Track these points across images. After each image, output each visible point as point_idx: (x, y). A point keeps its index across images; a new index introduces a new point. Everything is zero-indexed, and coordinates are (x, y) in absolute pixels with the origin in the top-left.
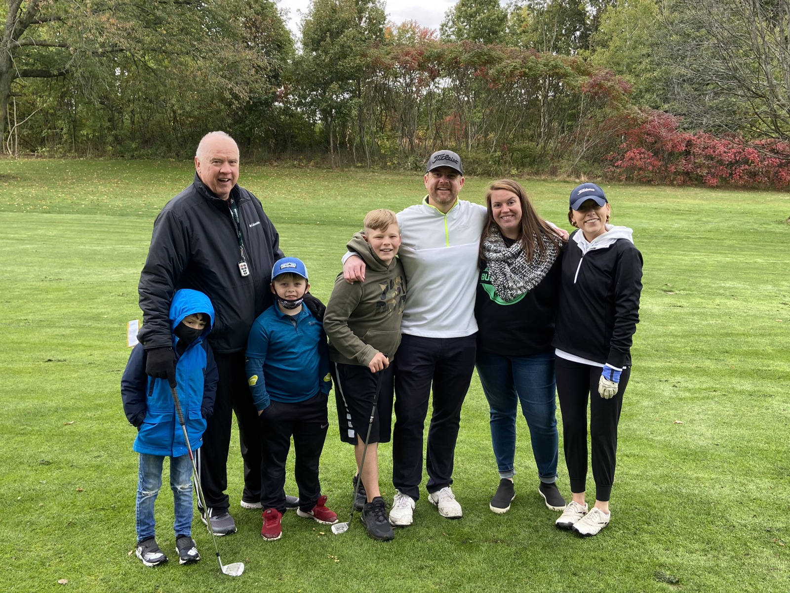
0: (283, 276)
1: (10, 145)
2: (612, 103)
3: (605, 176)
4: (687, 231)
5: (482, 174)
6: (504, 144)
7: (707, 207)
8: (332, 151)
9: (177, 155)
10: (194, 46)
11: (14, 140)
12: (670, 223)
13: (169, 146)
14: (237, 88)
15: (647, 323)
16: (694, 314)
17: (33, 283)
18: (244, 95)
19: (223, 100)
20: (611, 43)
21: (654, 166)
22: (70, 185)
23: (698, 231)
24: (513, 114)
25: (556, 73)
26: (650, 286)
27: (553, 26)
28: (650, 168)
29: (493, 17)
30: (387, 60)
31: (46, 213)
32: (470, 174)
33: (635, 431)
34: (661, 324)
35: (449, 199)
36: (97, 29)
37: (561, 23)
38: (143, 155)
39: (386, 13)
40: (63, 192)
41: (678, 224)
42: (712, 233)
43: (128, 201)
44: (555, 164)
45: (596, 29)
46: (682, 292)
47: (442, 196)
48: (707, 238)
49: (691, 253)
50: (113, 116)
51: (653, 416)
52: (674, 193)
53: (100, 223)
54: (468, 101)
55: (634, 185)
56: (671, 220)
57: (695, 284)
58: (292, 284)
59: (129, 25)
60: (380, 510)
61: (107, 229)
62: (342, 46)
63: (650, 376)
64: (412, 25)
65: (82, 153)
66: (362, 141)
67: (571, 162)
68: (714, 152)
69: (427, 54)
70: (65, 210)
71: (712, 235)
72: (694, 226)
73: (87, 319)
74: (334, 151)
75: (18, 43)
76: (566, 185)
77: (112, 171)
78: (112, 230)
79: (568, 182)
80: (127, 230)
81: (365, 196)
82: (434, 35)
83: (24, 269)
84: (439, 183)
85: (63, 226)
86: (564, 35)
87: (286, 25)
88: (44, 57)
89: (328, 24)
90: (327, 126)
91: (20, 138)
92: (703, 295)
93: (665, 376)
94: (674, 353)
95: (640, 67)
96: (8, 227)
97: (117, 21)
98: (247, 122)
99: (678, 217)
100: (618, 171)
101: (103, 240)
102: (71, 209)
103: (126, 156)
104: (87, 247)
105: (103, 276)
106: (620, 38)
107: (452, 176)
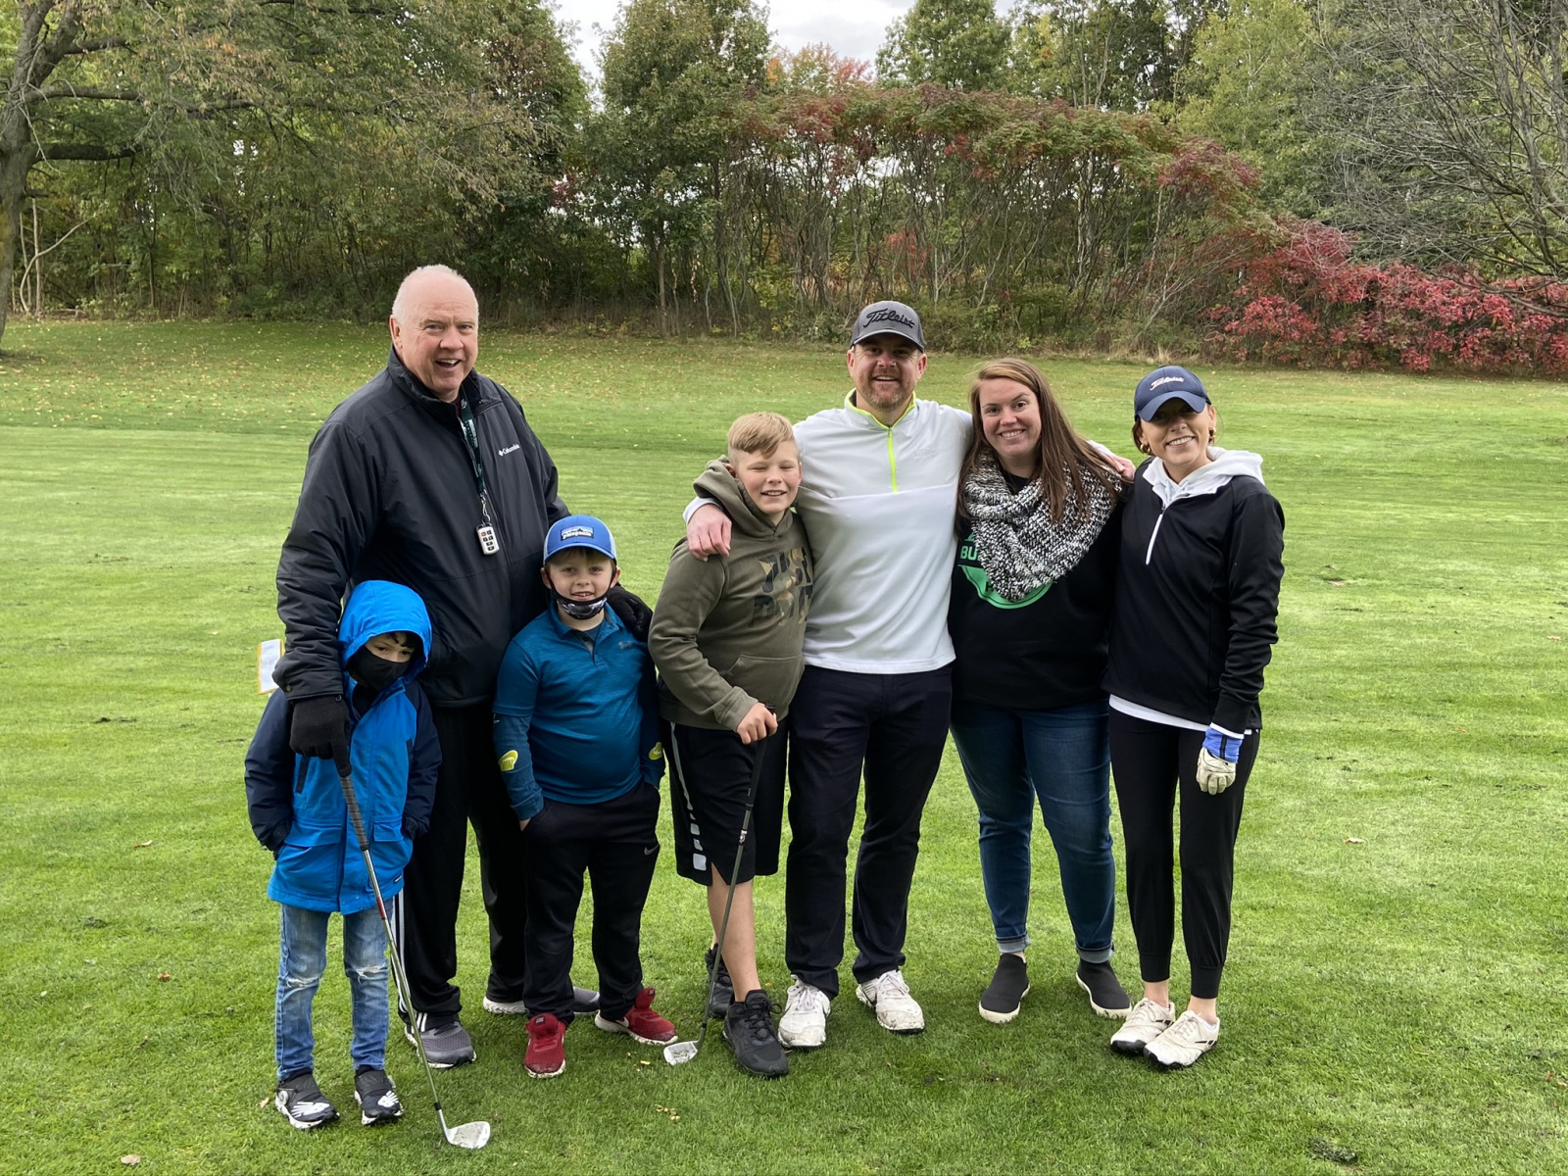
0: (567, 554)
1: (25, 293)
2: (1219, 206)
3: (1205, 351)
4: (1369, 460)
5: (961, 348)
6: (1004, 289)
7: (1408, 412)
8: (663, 304)
9: (357, 313)
10: (388, 96)
11: (33, 284)
12: (1335, 444)
13: (340, 295)
14: (475, 179)
15: (1292, 644)
16: (1383, 625)
17: (72, 568)
18: (488, 194)
19: (446, 203)
20: (1216, 88)
21: (1302, 332)
22: (144, 372)
23: (1392, 460)
24: (1022, 229)
25: (1108, 148)
26: (1296, 570)
27: (1101, 54)
28: (1296, 334)
29: (982, 37)
30: (771, 123)
31: (98, 428)
32: (937, 349)
33: (1267, 857)
34: (1318, 645)
35: (897, 398)
36: (197, 64)
37: (1118, 47)
38: (289, 313)
39: (769, 30)
40: (130, 386)
41: (1351, 446)
42: (1419, 465)
43: (260, 404)
44: (1106, 328)
45: (1187, 60)
46: (1359, 581)
47: (882, 393)
48: (1410, 474)
49: (1379, 504)
50: (230, 235)
51: (1303, 828)
52: (1343, 385)
53: (204, 446)
54: (933, 203)
55: (1264, 369)
56: (1338, 438)
57: (1384, 565)
58: (584, 570)
59: (260, 56)
60: (759, 1015)
61: (217, 460)
62: (683, 96)
63: (1297, 749)
64: (821, 53)
65: (168, 309)
66: (721, 284)
67: (1138, 324)
68: (1423, 302)
69: (851, 111)
70: (135, 422)
71: (1418, 468)
72: (1384, 450)
73: (179, 638)
74: (667, 304)
75: (41, 92)
76: (1129, 369)
77: (227, 344)
78: (227, 461)
79: (1131, 364)
80: (257, 462)
81: (730, 393)
82: (865, 73)
83: (53, 539)
84: (877, 367)
85: (131, 454)
86: (1122, 72)
87: (572, 54)
88: (92, 119)
89: (655, 53)
90: (653, 254)
91: (46, 281)
92: (1401, 588)
93: (1326, 748)
94: (1345, 702)
95: (1275, 134)
96: (22, 457)
97: (237, 48)
98: (495, 247)
99: (1352, 432)
100: (1232, 340)
101: (209, 480)
102: (147, 420)
103: (256, 314)
104: (178, 496)
105: (209, 553)
106: (1234, 78)
107: (901, 352)
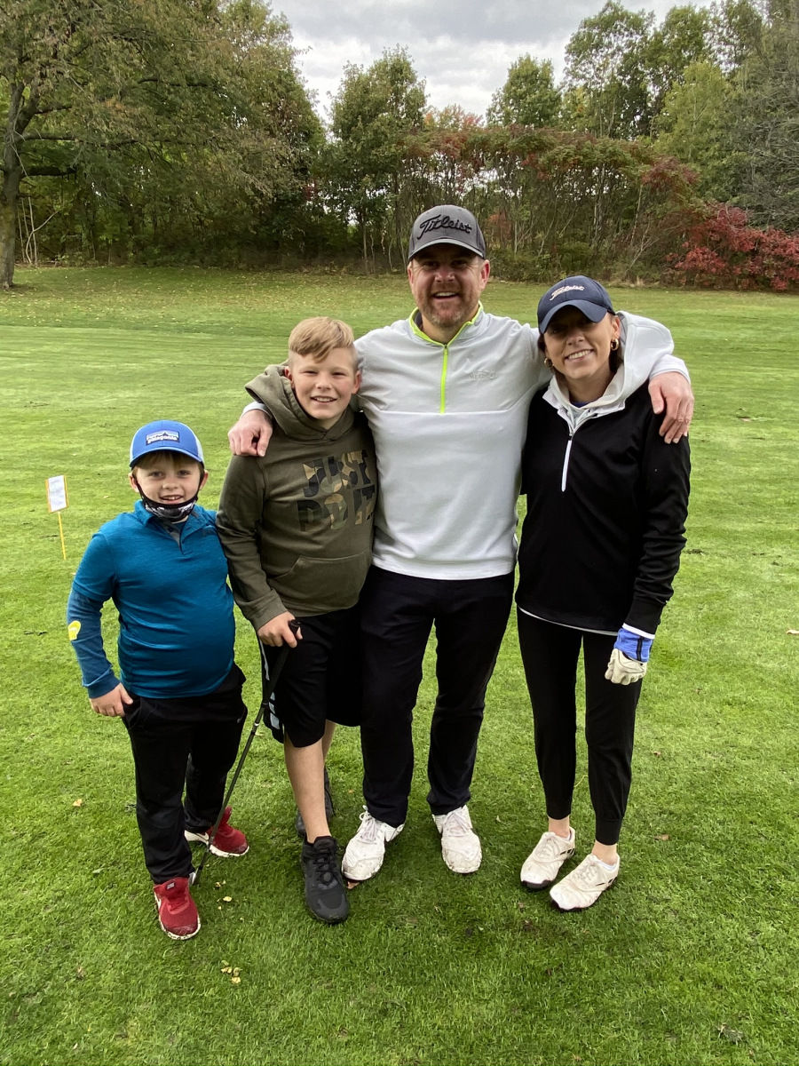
0: (154, 458)
1: (29, 253)
2: (675, 195)
3: (662, 280)
4: (756, 342)
5: (528, 280)
6: (553, 245)
7: (775, 314)
8: (366, 255)
9: (202, 262)
10: (210, 135)
11: (33, 248)
12: (736, 332)
13: (193, 252)
14: (260, 183)
15: (724, 463)
16: (780, 450)
17: (13, 410)
18: (268, 192)
19: (246, 198)
20: (676, 127)
21: (717, 268)
22: (88, 295)
23: (767, 342)
24: (563, 211)
25: (614, 162)
26: (722, 412)
27: (611, 109)
28: (714, 270)
29: (545, 98)
30: (425, 148)
31: (57, 327)
32: (515, 280)
34: (741, 464)
35: (459, 315)
36: (102, 116)
37: (620, 105)
38: (167, 262)
39: (426, 94)
40: (78, 304)
41: (744, 334)
42: (783, 345)
43: (145, 313)
44: (609, 267)
45: (659, 112)
46: (760, 419)
47: (442, 313)
48: (779, 350)
49: (762, 368)
50: (133, 218)
52: (737, 299)
53: (111, 337)
54: (515, 196)
55: (695, 290)
56: (737, 329)
57: (774, 408)
58: (171, 473)
59: (138, 111)
61: (116, 345)
62: (376, 132)
63: (739, 547)
64: (455, 110)
65: (103, 260)
66: (398, 244)
67: (626, 264)
68: (785, 251)
69: (470, 140)
70: (78, 323)
71: (782, 346)
72: (763, 336)
74: (368, 255)
75: (22, 137)
76: (620, 290)
77: (132, 280)
78: (122, 346)
79: (622, 287)
80: (138, 346)
81: (400, 306)
82: (480, 122)
83: (12, 392)
85: (71, 341)
86: (622, 120)
87: (316, 111)
88: (50, 151)
89: (360, 106)
90: (360, 226)
91: (40, 246)
92: (785, 423)
93: (759, 545)
94: (764, 507)
95: (707, 154)
96: (14, 343)
97: (124, 107)
98: (274, 223)
99: (745, 326)
100: (678, 273)
101: (109, 356)
102: (84, 323)
103: (150, 262)
104: (89, 366)
105: (94, 401)
106: (686, 121)
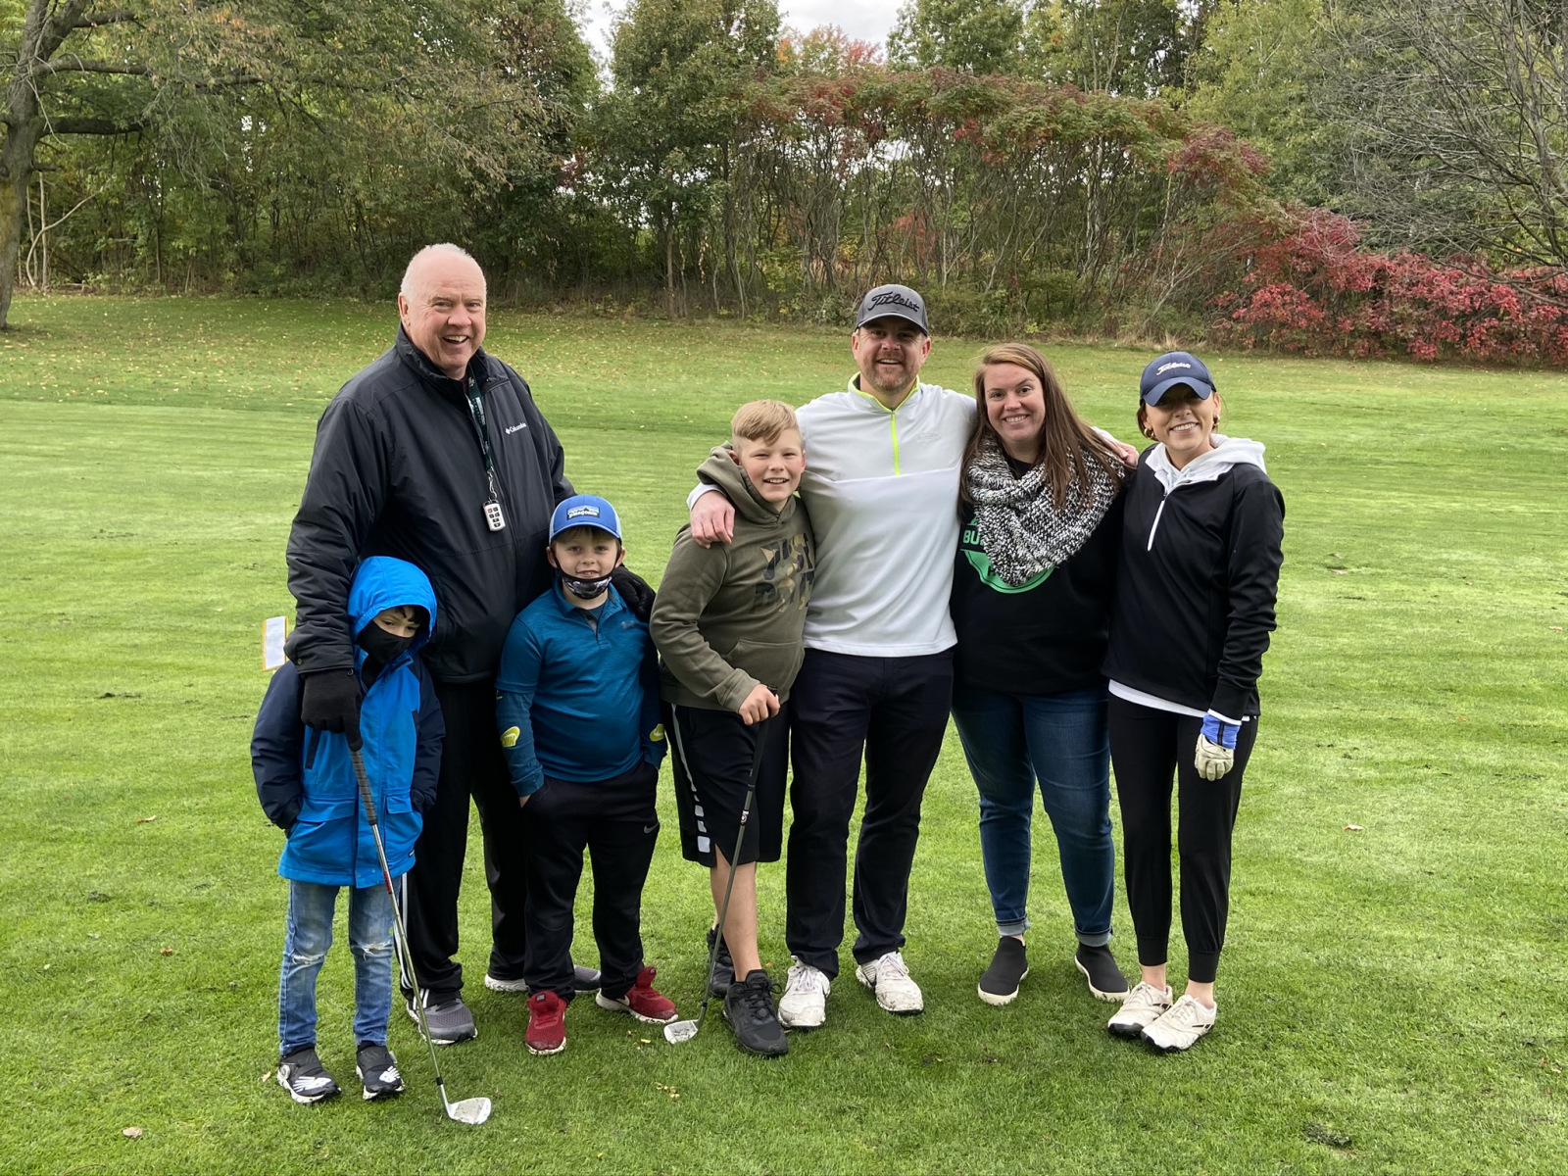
0: (573, 532)
1: (32, 267)
2: (1228, 193)
3: (1212, 339)
4: (1375, 449)
5: (969, 333)
6: (1012, 274)
7: (1415, 402)
8: (671, 285)
9: (364, 291)
10: (397, 73)
11: (40, 258)
12: (1342, 432)
13: (347, 273)
14: (484, 158)
15: (1295, 632)
16: (1386, 614)
17: (77, 543)
18: (497, 173)
19: (454, 181)
20: (1227, 75)
21: (1310, 320)
22: (150, 347)
23: (1396, 449)
24: (1030, 213)
25: (1119, 134)
26: (1300, 558)
27: (1112, 39)
28: (1303, 322)
29: (993, 20)
30: (781, 105)
31: (104, 403)
32: (944, 333)
33: (1267, 843)
34: (1321, 633)
35: (900, 381)
36: (206, 39)
37: (1129, 33)
38: (296, 290)
39: (780, 11)
40: (136, 363)
41: (1357, 435)
42: (1425, 454)
43: (266, 382)
44: (1114, 314)
45: (1199, 46)
46: (1363, 570)
47: (886, 376)
48: (1415, 464)
49: (1383, 493)
50: (238, 211)
51: (1303, 815)
52: (1349, 373)
53: (210, 423)
54: (942, 187)
55: (1271, 357)
56: (1344, 427)
57: (1389, 554)
58: (590, 549)
59: (269, 31)
60: (760, 995)
61: (223, 437)
62: (693, 77)
63: (1298, 737)
64: (830, 34)
65: (175, 284)
66: (729, 266)
67: (1146, 310)
68: (1430, 292)
69: (862, 93)
70: (141, 398)
71: (1423, 457)
72: (1390, 439)
73: (182, 614)
74: (675, 285)
75: (49, 65)
76: (1136, 355)
77: (233, 320)
78: (233, 438)
79: (1138, 350)
80: (263, 439)
81: (737, 375)
82: (876, 55)
83: (58, 514)
84: (881, 350)
85: (136, 430)
86: (1133, 58)
87: (582, 33)
88: (100, 93)
89: (665, 33)
90: (661, 235)
91: (52, 255)
92: (1405, 576)
93: (1327, 735)
94: (1346, 690)
95: (1285, 121)
96: (27, 431)
97: (246, 24)
98: (503, 226)
99: (1358, 420)
100: (1239, 328)
101: (215, 457)
102: (153, 396)
103: (263, 291)
104: (183, 472)
105: (214, 530)
106: (1245, 65)
107: (905, 335)
